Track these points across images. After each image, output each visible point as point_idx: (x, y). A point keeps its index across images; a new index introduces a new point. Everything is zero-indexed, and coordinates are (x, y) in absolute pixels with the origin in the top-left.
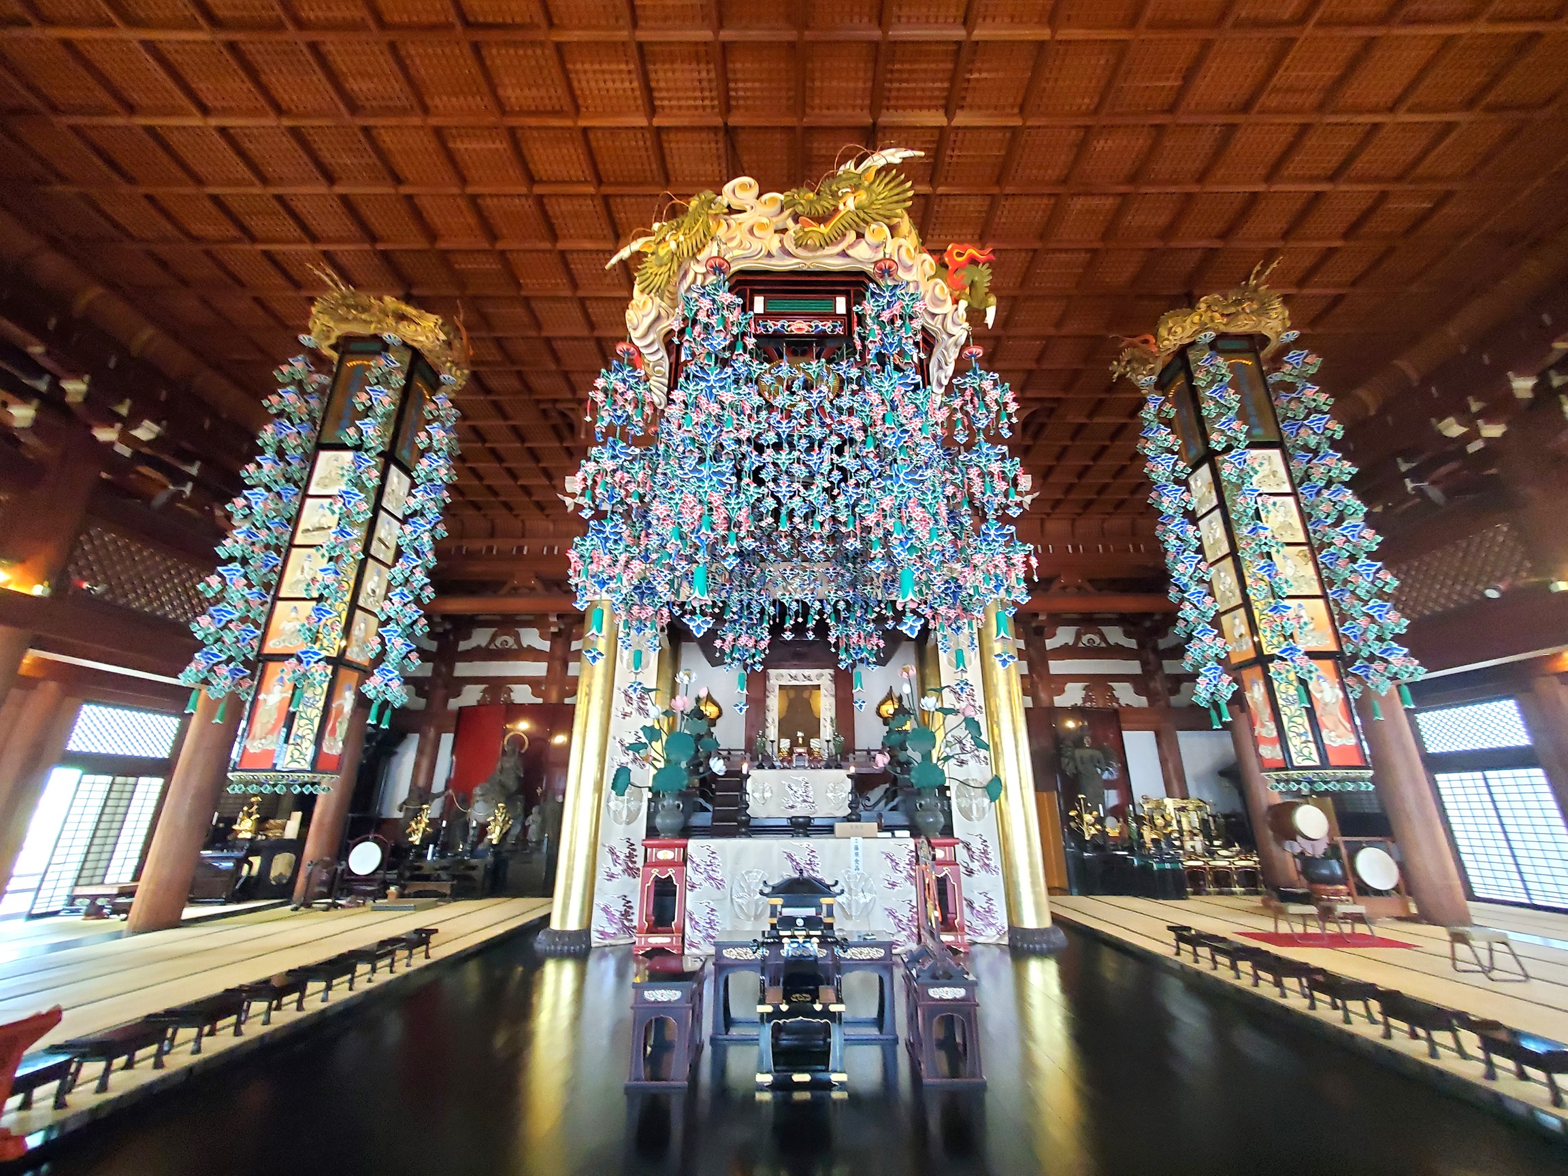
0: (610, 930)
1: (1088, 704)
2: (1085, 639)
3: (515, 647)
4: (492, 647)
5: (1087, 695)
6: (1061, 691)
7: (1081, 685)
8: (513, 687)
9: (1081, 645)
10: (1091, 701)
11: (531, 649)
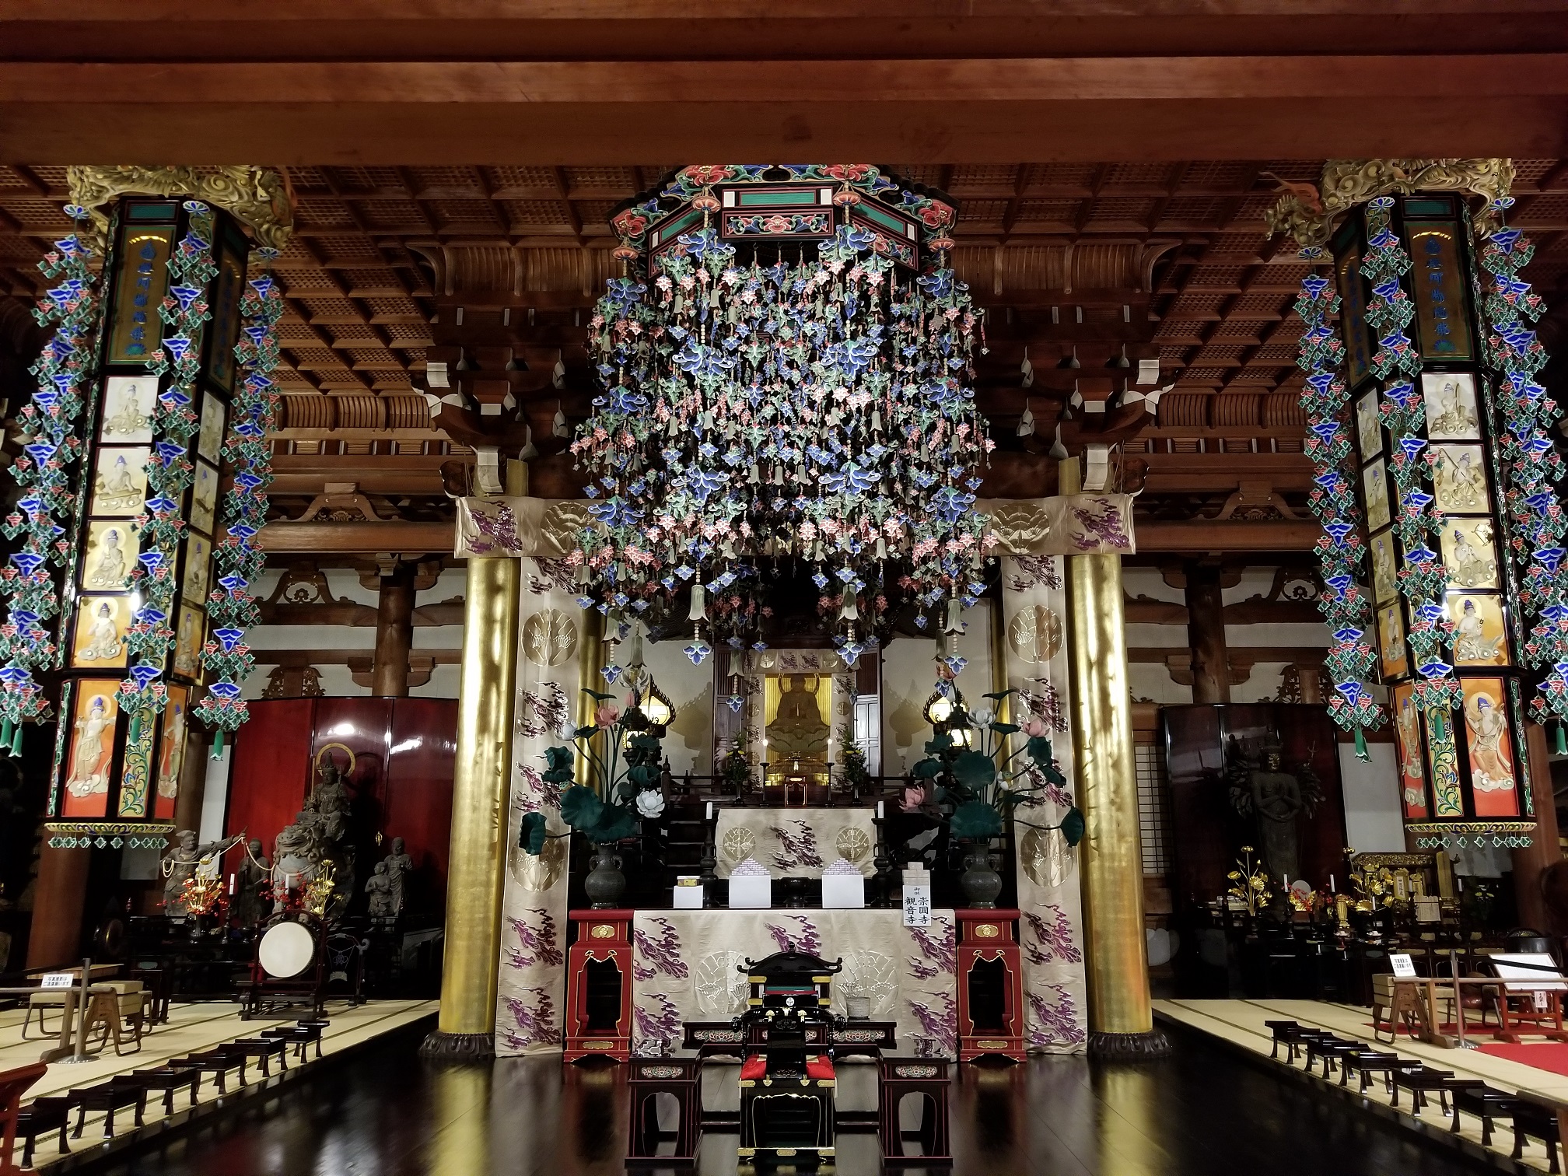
0: (521, 1035)
1: (1287, 699)
2: (1289, 588)
3: (320, 600)
4: (282, 600)
5: (1286, 682)
6: (1242, 677)
7: (1279, 666)
8: (323, 668)
9: (1282, 598)
10: (1293, 692)
11: (346, 604)
